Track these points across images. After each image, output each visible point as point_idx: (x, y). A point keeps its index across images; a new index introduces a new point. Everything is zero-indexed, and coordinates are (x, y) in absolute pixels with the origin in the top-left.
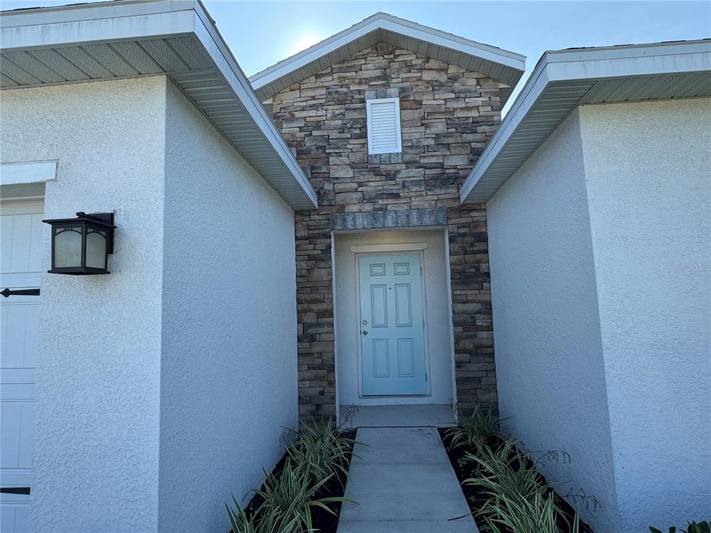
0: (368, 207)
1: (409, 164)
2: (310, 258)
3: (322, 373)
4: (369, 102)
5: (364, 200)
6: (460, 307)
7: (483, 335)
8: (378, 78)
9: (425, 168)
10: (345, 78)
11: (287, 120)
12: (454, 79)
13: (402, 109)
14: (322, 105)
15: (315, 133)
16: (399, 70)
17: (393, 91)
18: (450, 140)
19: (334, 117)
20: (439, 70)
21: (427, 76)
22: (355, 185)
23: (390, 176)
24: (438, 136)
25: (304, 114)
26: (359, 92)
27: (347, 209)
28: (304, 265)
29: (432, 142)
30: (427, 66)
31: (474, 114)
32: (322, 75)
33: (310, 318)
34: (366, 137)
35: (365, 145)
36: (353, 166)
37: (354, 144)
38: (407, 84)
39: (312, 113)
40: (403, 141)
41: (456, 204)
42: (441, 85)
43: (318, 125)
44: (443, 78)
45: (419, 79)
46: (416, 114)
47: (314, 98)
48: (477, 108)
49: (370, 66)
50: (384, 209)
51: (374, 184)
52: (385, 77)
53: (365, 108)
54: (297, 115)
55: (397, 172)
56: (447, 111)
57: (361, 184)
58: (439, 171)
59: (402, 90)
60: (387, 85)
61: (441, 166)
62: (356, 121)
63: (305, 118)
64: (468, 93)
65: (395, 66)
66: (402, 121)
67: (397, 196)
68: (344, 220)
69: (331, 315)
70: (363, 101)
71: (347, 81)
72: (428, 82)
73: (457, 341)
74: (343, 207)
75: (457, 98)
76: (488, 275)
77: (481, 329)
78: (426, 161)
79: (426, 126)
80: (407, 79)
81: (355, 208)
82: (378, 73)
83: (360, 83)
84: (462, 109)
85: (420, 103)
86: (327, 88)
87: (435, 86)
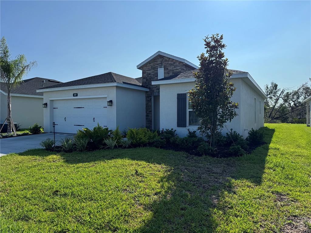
0: (158, 91)
2: (148, 101)
3: (149, 122)
5: (157, 89)
11: (144, 73)
13: (164, 70)
14: (150, 70)
15: (149, 76)
16: (164, 62)
17: (163, 66)
19: (152, 72)
20: (172, 61)
21: (169, 62)
22: (156, 86)
25: (147, 72)
26: (157, 67)
27: (155, 91)
28: (147, 102)
30: (169, 60)
31: (178, 71)
32: (151, 63)
33: (148, 112)
38: (165, 65)
39: (149, 71)
40: (164, 77)
42: (172, 64)
43: (150, 74)
44: (172, 63)
46: (167, 71)
47: (149, 68)
48: (178, 69)
52: (161, 63)
53: (158, 70)
56: (173, 70)
62: (156, 73)
63: (147, 73)
64: (177, 66)
65: (164, 60)
66: (164, 73)
68: (154, 93)
70: (157, 69)
71: (155, 64)
72: (169, 64)
74: (154, 91)
75: (175, 67)
79: (169, 74)
82: (160, 62)
83: (157, 65)
84: (175, 70)
85: (167, 69)
86: (151, 66)
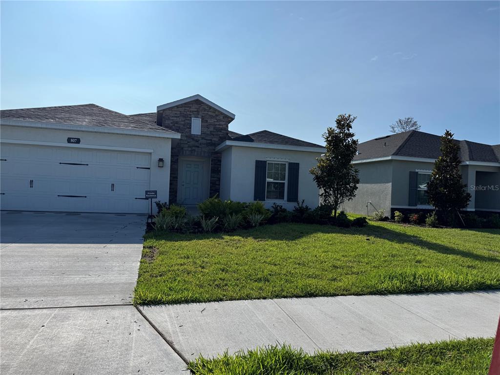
0: (190, 149)
1: (202, 138)
4: (192, 118)
5: (189, 147)
6: (213, 179)
7: (217, 186)
8: (195, 112)
9: (207, 140)
10: (185, 109)
11: (167, 119)
12: (217, 115)
13: (202, 122)
14: (178, 117)
15: (176, 125)
17: (200, 116)
18: (214, 133)
19: (182, 121)
20: (213, 112)
21: (209, 113)
22: (186, 142)
23: (197, 141)
24: (211, 131)
26: (190, 115)
27: (184, 149)
29: (209, 133)
30: (210, 110)
31: (221, 127)
32: (179, 107)
34: (191, 128)
35: (190, 131)
36: (186, 136)
37: (187, 130)
39: (175, 118)
40: (201, 131)
41: (213, 151)
43: (177, 123)
44: (214, 115)
45: (207, 114)
46: (205, 124)
47: (176, 114)
49: (194, 107)
50: (194, 150)
51: (192, 143)
52: (198, 111)
53: (191, 120)
54: (171, 118)
55: (199, 140)
56: (214, 125)
57: (188, 142)
58: (210, 141)
59: (202, 116)
60: (198, 114)
61: (211, 140)
62: (188, 124)
63: (173, 120)
64: (220, 120)
65: (201, 108)
66: (201, 126)
67: (198, 147)
68: (183, 152)
69: (177, 178)
70: (191, 118)
73: (211, 187)
74: (182, 148)
75: (217, 122)
76: (220, 171)
77: (217, 185)
78: (207, 138)
79: (208, 128)
80: (203, 114)
81: (186, 149)
82: (196, 110)
83: (190, 112)
85: (207, 121)
86: (180, 111)
87: (212, 117)
